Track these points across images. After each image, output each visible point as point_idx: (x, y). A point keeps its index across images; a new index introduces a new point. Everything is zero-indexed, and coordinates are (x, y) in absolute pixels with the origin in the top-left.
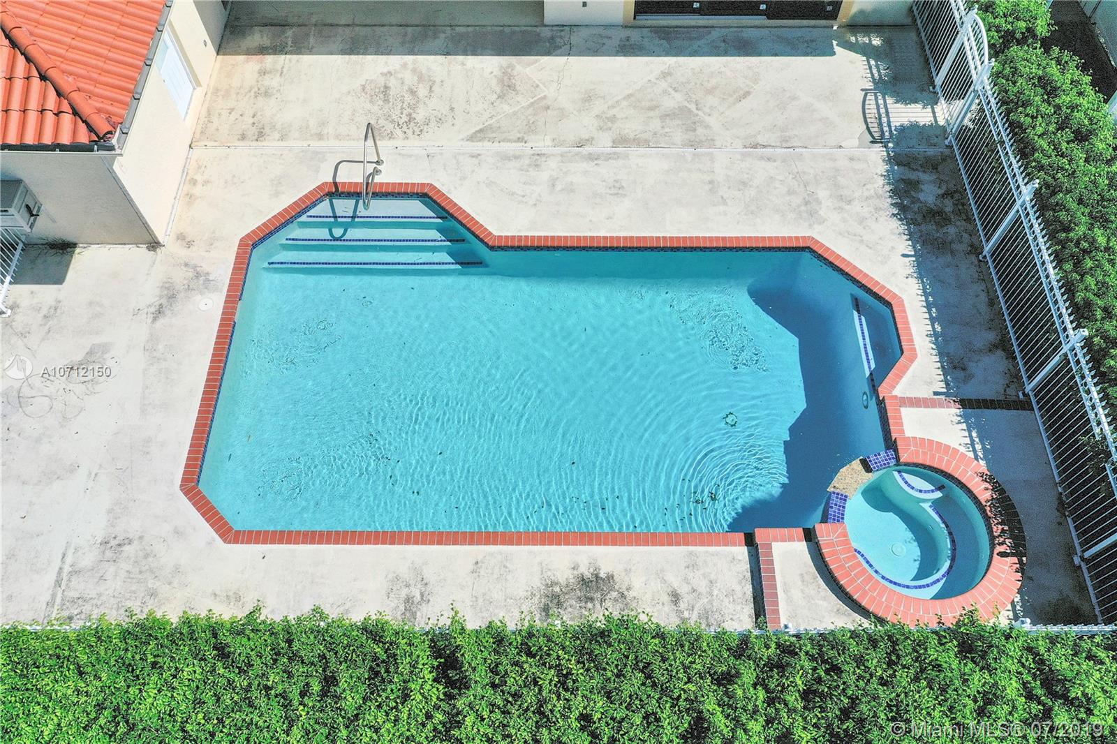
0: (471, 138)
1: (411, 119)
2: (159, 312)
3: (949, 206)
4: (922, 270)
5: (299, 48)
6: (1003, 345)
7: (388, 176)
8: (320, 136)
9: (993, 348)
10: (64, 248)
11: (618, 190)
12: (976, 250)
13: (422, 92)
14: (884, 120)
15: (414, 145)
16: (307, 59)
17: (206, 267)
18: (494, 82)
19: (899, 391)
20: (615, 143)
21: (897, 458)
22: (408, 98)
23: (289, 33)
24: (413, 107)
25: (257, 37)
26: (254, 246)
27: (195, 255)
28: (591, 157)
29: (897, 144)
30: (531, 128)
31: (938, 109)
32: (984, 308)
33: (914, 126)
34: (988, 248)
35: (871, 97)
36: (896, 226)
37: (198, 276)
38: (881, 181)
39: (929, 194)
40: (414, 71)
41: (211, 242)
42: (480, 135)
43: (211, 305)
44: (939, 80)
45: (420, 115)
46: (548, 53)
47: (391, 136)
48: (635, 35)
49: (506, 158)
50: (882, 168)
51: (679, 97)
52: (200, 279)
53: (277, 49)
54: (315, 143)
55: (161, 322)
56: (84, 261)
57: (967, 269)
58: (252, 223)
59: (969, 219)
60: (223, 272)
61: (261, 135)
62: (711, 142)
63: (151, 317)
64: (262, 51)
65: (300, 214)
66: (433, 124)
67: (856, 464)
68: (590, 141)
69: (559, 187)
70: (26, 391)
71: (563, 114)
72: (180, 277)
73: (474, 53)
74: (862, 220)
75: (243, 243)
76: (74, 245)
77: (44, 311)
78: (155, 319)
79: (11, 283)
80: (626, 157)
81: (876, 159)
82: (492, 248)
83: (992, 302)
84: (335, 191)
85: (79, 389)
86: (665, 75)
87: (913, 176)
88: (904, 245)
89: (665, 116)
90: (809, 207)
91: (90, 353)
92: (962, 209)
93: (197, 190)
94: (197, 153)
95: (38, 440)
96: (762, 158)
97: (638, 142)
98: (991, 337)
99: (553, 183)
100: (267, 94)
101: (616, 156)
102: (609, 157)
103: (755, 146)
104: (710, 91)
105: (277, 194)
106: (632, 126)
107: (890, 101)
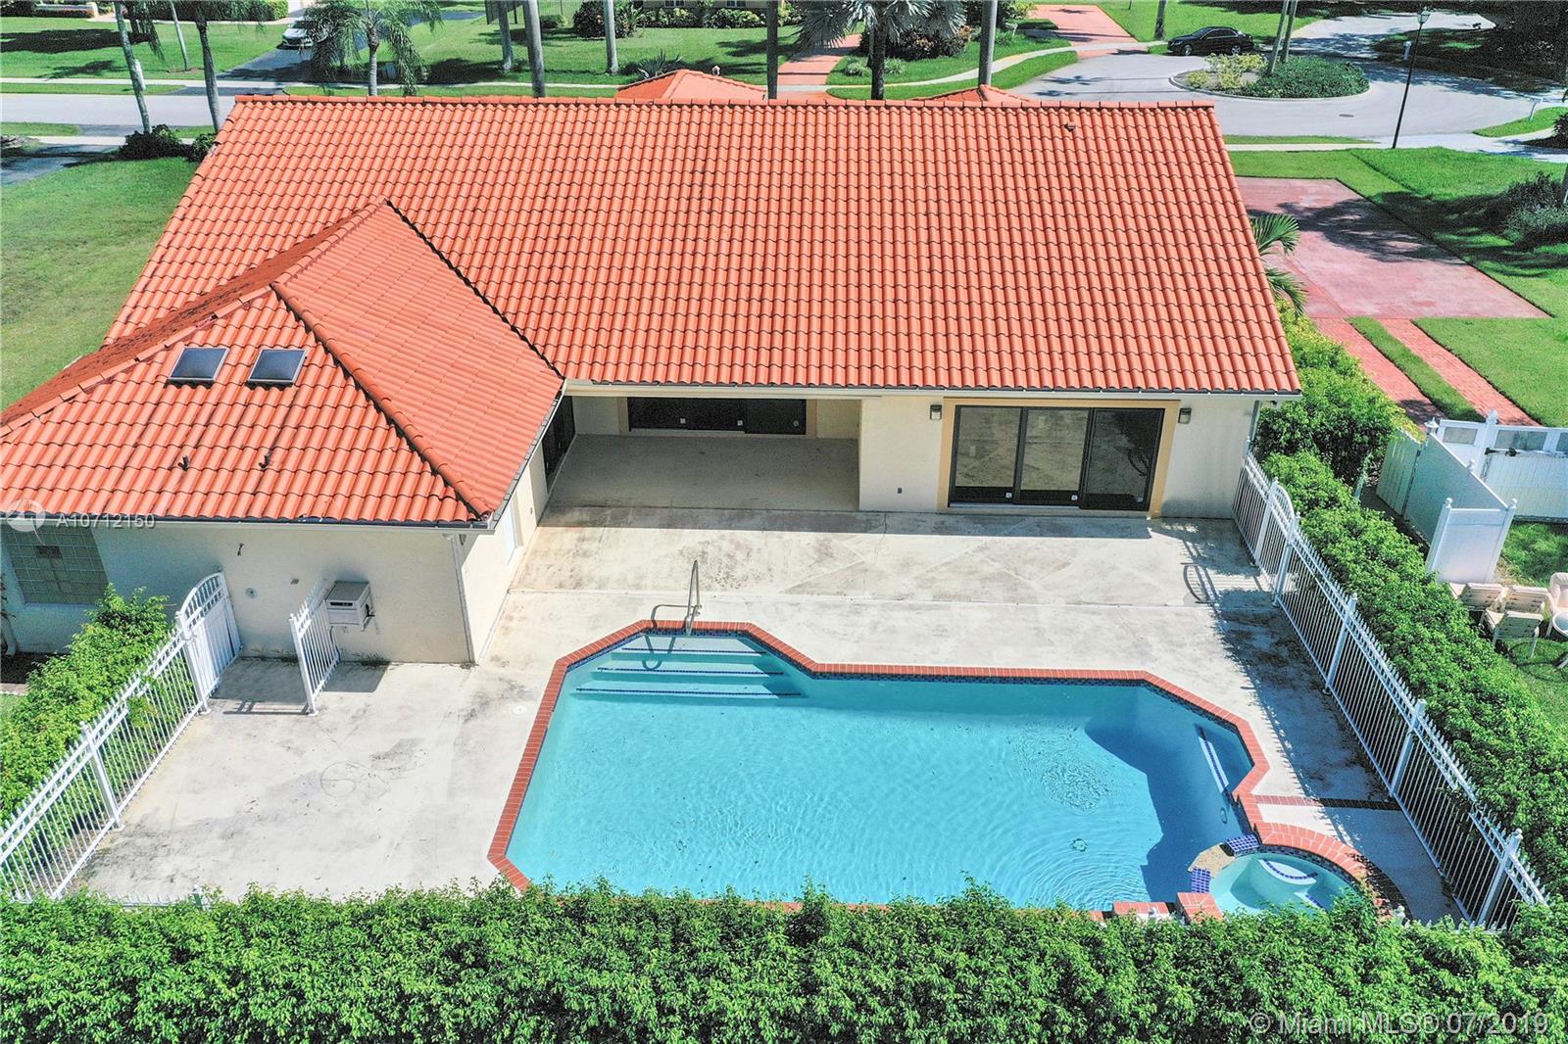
0: (790, 591)
1: (728, 576)
2: (472, 715)
3: (1284, 652)
4: (1264, 701)
5: (617, 522)
6: (1361, 760)
7: (707, 616)
8: (638, 587)
9: (1350, 763)
10: (376, 664)
11: (941, 632)
12: (1318, 685)
13: (740, 556)
14: (1208, 586)
15: (732, 595)
16: (624, 531)
17: (521, 681)
18: (811, 551)
19: (1255, 792)
20: (935, 598)
21: (1259, 841)
22: (725, 561)
23: (609, 512)
24: (731, 568)
25: (576, 515)
26: (570, 668)
27: (508, 672)
28: (911, 608)
29: (1223, 604)
30: (850, 585)
31: (1260, 579)
32: (1334, 732)
33: (1239, 592)
34: (1328, 680)
35: (1191, 570)
36: (1231, 664)
37: (512, 688)
38: (1211, 632)
39: (1262, 641)
40: (731, 541)
41: (528, 662)
42: (799, 588)
43: (526, 712)
44: (1257, 554)
45: (738, 573)
46: (865, 531)
47: (709, 588)
48: (950, 521)
49: (825, 606)
50: (1212, 622)
51: (997, 565)
52: (515, 691)
53: (594, 524)
54: (633, 592)
55: (472, 723)
56: (393, 678)
57: (1312, 700)
58: (569, 649)
59: (1307, 662)
60: (538, 681)
61: (578, 585)
62: (1033, 599)
63: (461, 721)
64: (581, 524)
65: (617, 644)
66: (751, 579)
67: (1217, 849)
68: (910, 595)
69: (880, 629)
70: (328, 775)
71: (881, 575)
72: (493, 689)
73: (791, 529)
74: (1196, 660)
75: (559, 664)
76: (387, 663)
77: (353, 712)
78: (466, 721)
79: (324, 689)
80: (948, 608)
81: (1205, 616)
82: (814, 675)
83: (1343, 727)
84: (653, 629)
85: (384, 774)
86: (981, 549)
87: (1245, 628)
88: (1243, 680)
89: (985, 579)
90: (1141, 649)
91: (399, 745)
92: (1298, 653)
93: (514, 624)
94: (512, 597)
95: (338, 815)
96: (1086, 612)
97: (958, 597)
98: (1347, 754)
99: (874, 626)
100: (585, 555)
101: (938, 608)
102: (930, 608)
103: (1079, 603)
104: (1031, 561)
105: (594, 628)
106: (953, 585)
107: (1211, 572)
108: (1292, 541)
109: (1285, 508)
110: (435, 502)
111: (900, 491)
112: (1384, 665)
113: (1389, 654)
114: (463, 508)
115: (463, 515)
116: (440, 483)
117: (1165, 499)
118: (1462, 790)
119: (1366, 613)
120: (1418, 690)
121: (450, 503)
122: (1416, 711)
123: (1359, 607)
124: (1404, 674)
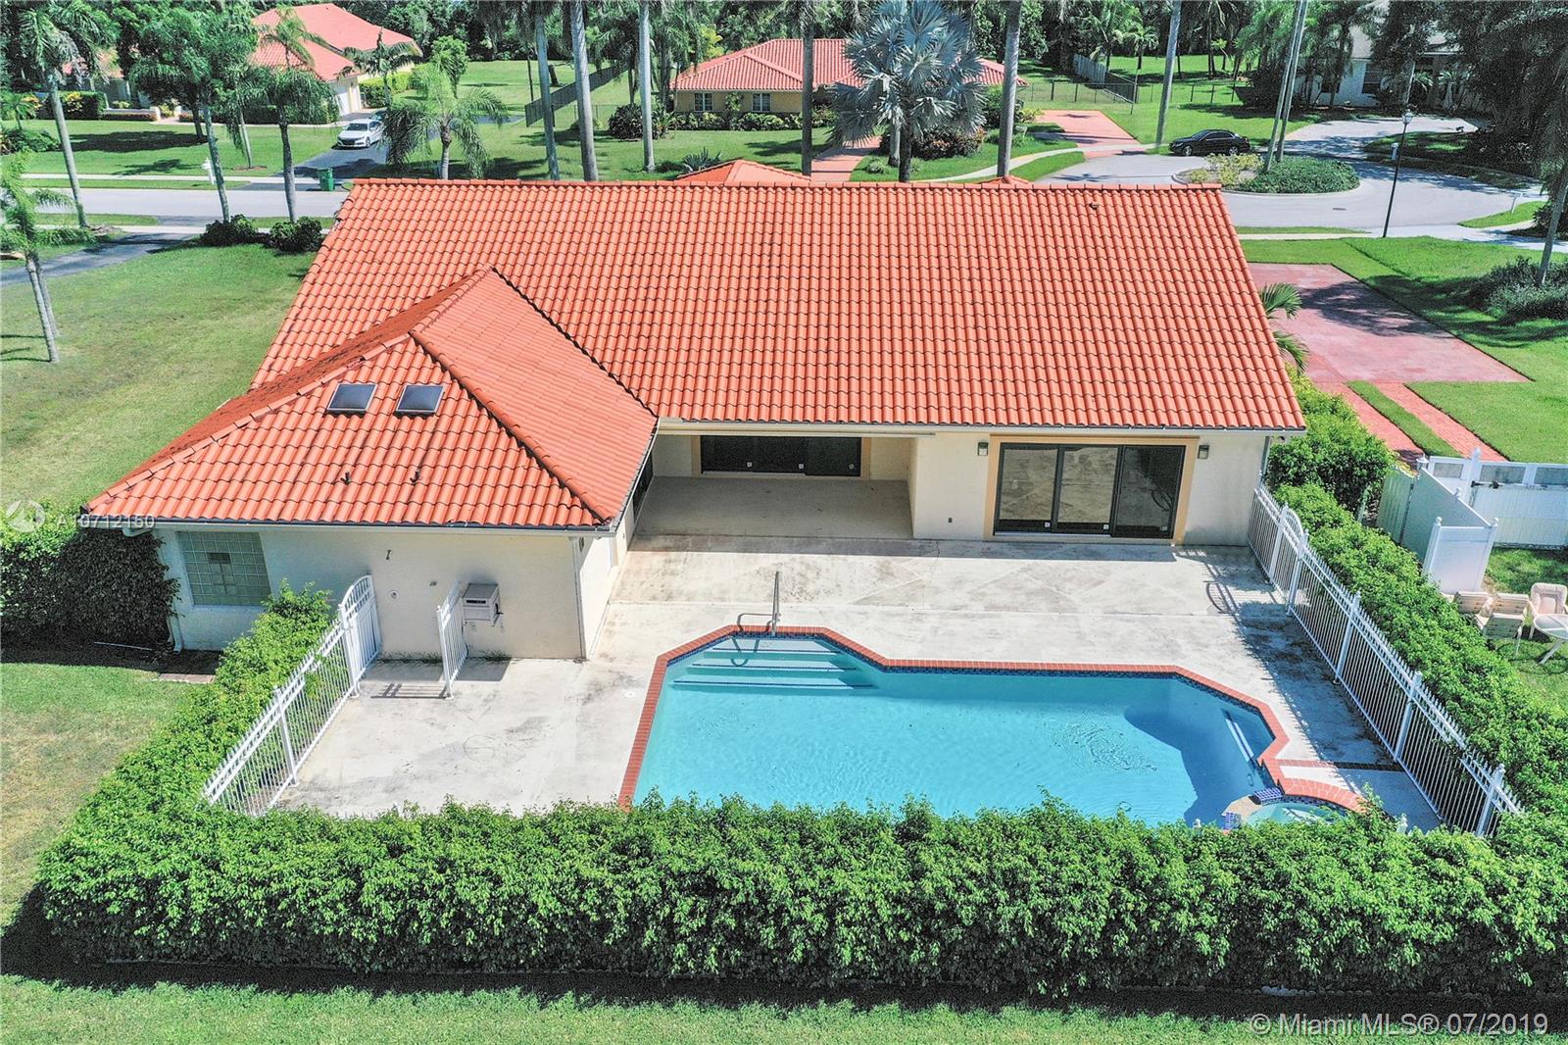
0: (858, 603)
1: (802, 591)
2: (589, 698)
3: (1298, 651)
4: (1281, 688)
5: (699, 547)
6: (1368, 735)
7: (785, 622)
8: (722, 599)
9: (1359, 737)
10: (500, 660)
11: (994, 635)
12: (1329, 677)
13: (810, 575)
14: (1228, 599)
15: (806, 606)
16: (706, 555)
17: (628, 673)
18: (873, 571)
19: (1279, 756)
20: (987, 608)
21: (1283, 792)
22: (798, 579)
23: (690, 539)
24: (804, 584)
25: (661, 541)
26: (670, 663)
27: (617, 666)
28: (966, 616)
29: (1243, 614)
30: (911, 598)
31: (1275, 594)
32: (1346, 714)
33: (1256, 604)
34: (1337, 672)
35: (1213, 587)
36: (1251, 660)
37: (621, 678)
38: (1233, 635)
39: (1278, 643)
40: (802, 563)
41: (632, 658)
42: (866, 601)
43: (638, 696)
44: (1271, 573)
45: (810, 588)
46: (920, 555)
47: (786, 600)
48: (994, 547)
49: (890, 615)
50: (1234, 628)
51: (1040, 582)
52: (624, 680)
53: (678, 549)
54: (718, 604)
55: (590, 705)
56: (515, 670)
57: (1322, 688)
58: (668, 647)
59: (1319, 659)
60: (645, 672)
61: (669, 597)
62: (1074, 610)
63: (580, 703)
64: (667, 549)
65: (709, 645)
66: (822, 593)
67: (1246, 799)
68: (965, 606)
69: (940, 632)
70: (470, 744)
71: (937, 591)
72: (604, 678)
73: (854, 553)
74: (1220, 658)
75: (659, 659)
76: (509, 659)
77: (484, 696)
78: (585, 703)
79: (457, 679)
80: (999, 616)
81: (1227, 623)
82: (885, 669)
83: (1352, 709)
84: (739, 633)
85: (519, 744)
86: (1025, 570)
87: (1263, 633)
88: (1263, 673)
89: (1029, 594)
90: (1171, 648)
91: (528, 722)
92: (1310, 651)
93: (616, 628)
94: (612, 607)
95: (484, 775)
96: (1121, 620)
97: (1007, 608)
98: (1356, 730)
99: (935, 631)
100: (673, 573)
101: (991, 616)
102: (983, 616)
103: (1115, 613)
104: (1070, 579)
105: (688, 631)
106: (1004, 598)
107: (1230, 589)
108: (1302, 556)
109: (1295, 528)
110: (564, 510)
111: (950, 520)
112: (1384, 648)
113: (1389, 639)
114: (588, 515)
115: (588, 519)
116: (567, 494)
117: (1188, 528)
118: (1454, 741)
119: (1369, 608)
120: (1415, 665)
121: (577, 511)
122: (1414, 683)
123: (1363, 604)
124: (1403, 654)
